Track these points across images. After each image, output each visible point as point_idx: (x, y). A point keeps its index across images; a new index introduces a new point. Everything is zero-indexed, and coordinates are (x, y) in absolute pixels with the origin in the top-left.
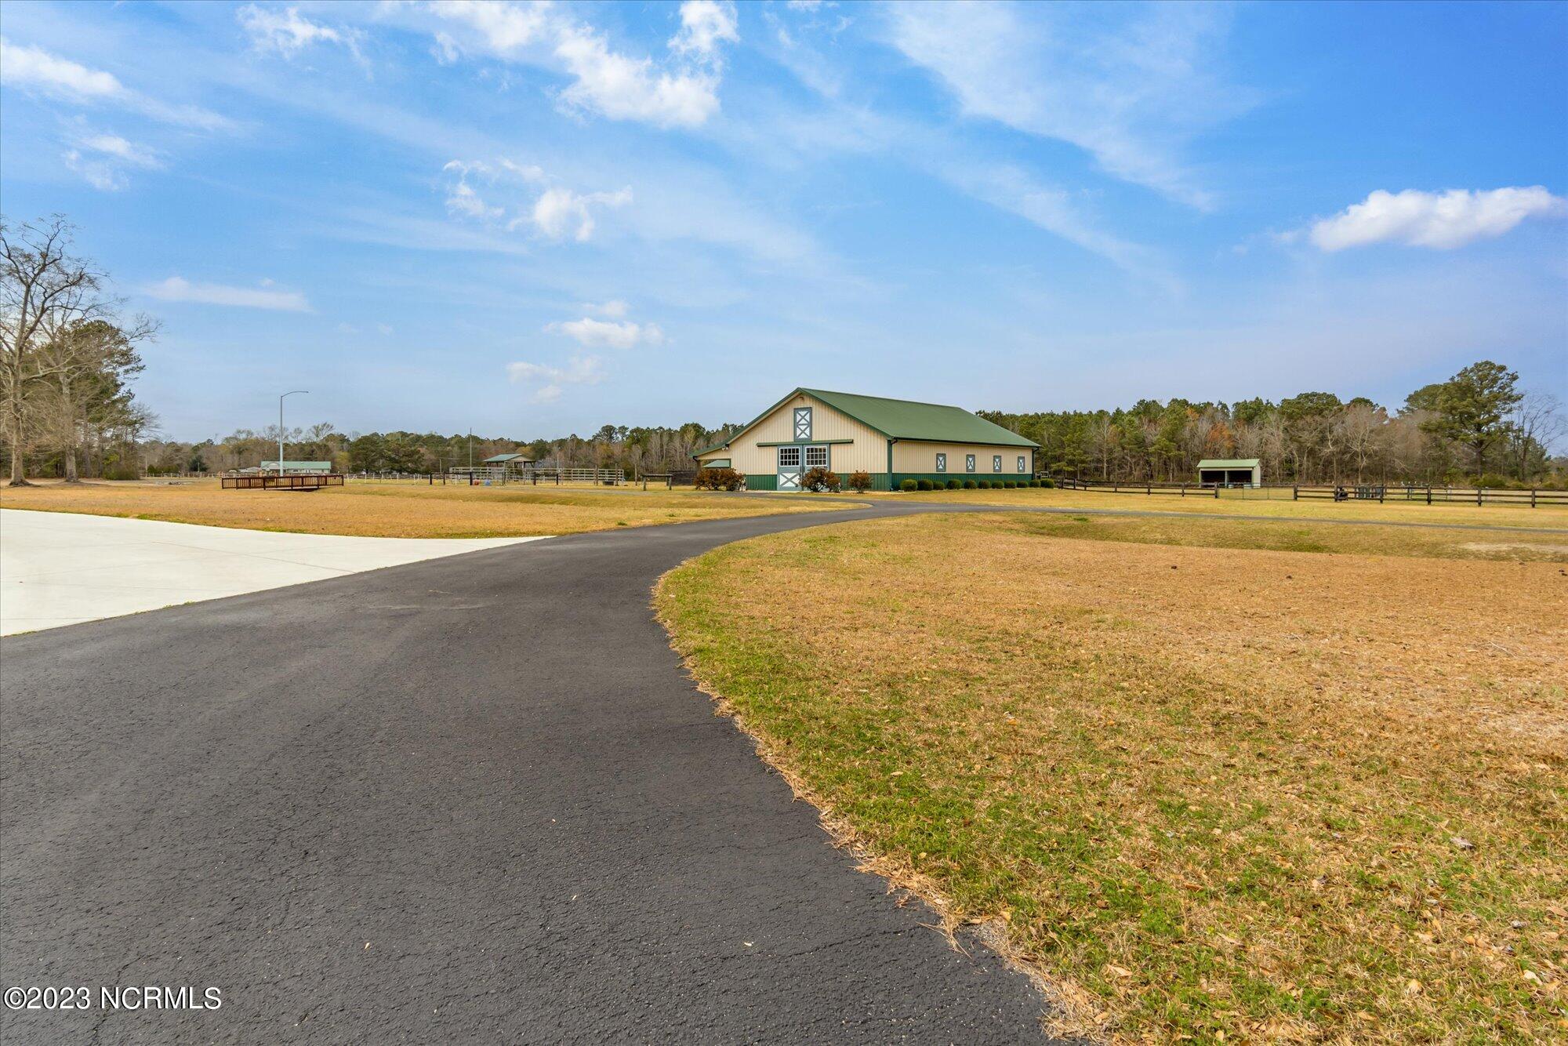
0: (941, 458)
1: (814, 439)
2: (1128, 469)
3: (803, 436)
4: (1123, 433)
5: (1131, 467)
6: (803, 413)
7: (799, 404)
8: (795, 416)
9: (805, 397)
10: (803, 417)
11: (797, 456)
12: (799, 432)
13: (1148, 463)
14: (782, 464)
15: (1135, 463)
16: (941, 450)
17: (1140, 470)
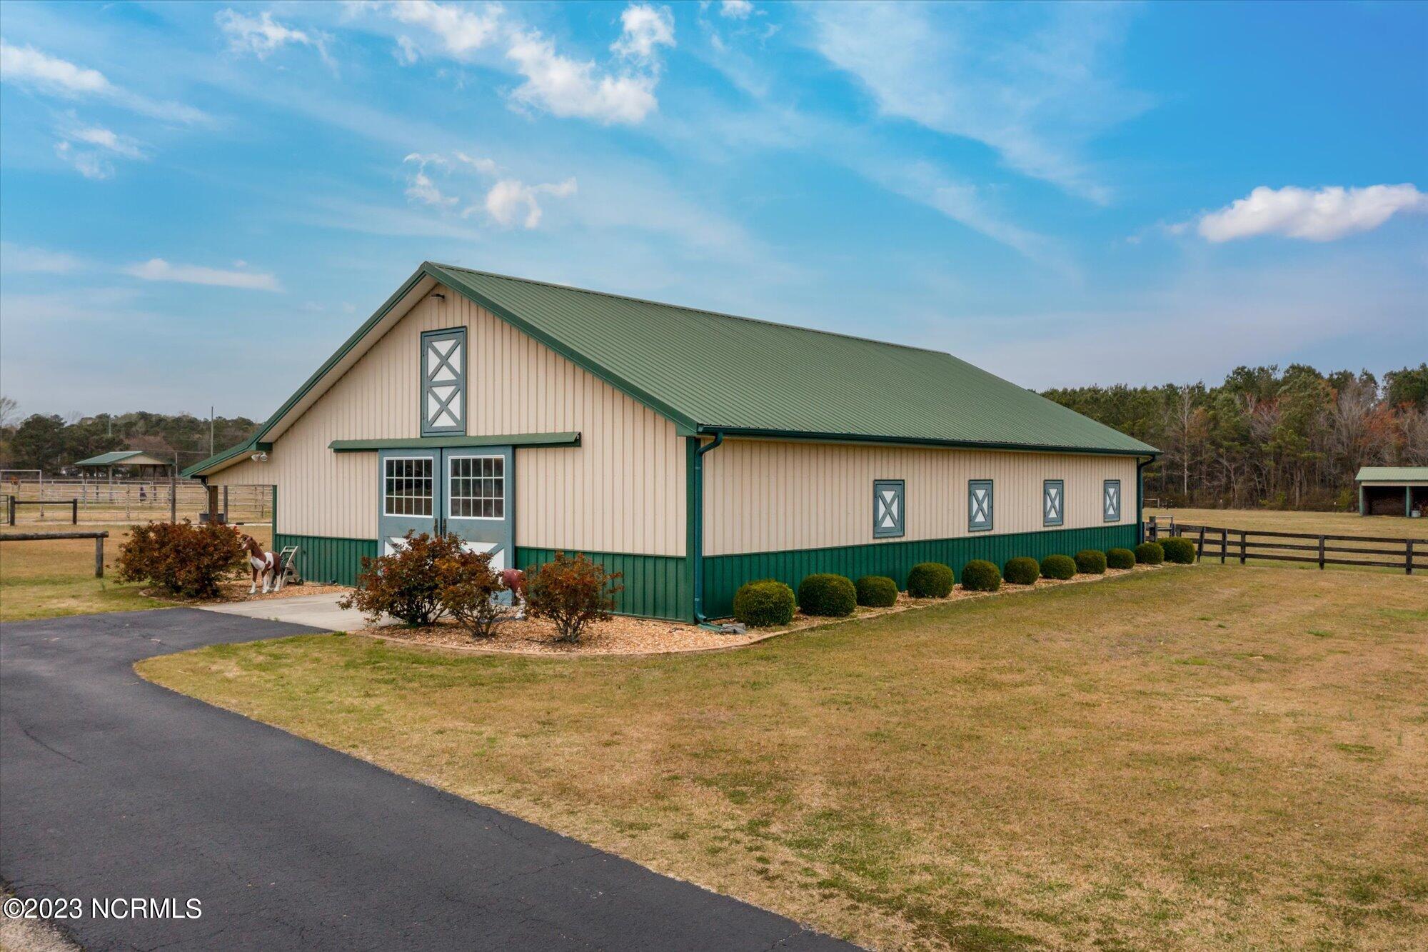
0: (888, 495)
1: (472, 432)
2: (1224, 481)
3: (444, 421)
4: (1215, 419)
5: (1229, 477)
6: (444, 346)
7: (434, 318)
8: (424, 355)
9: (449, 296)
10: (444, 361)
11: (428, 484)
12: (433, 407)
13: (1257, 469)
14: (389, 510)
15: (1236, 470)
16: (889, 468)
17: (1244, 482)
